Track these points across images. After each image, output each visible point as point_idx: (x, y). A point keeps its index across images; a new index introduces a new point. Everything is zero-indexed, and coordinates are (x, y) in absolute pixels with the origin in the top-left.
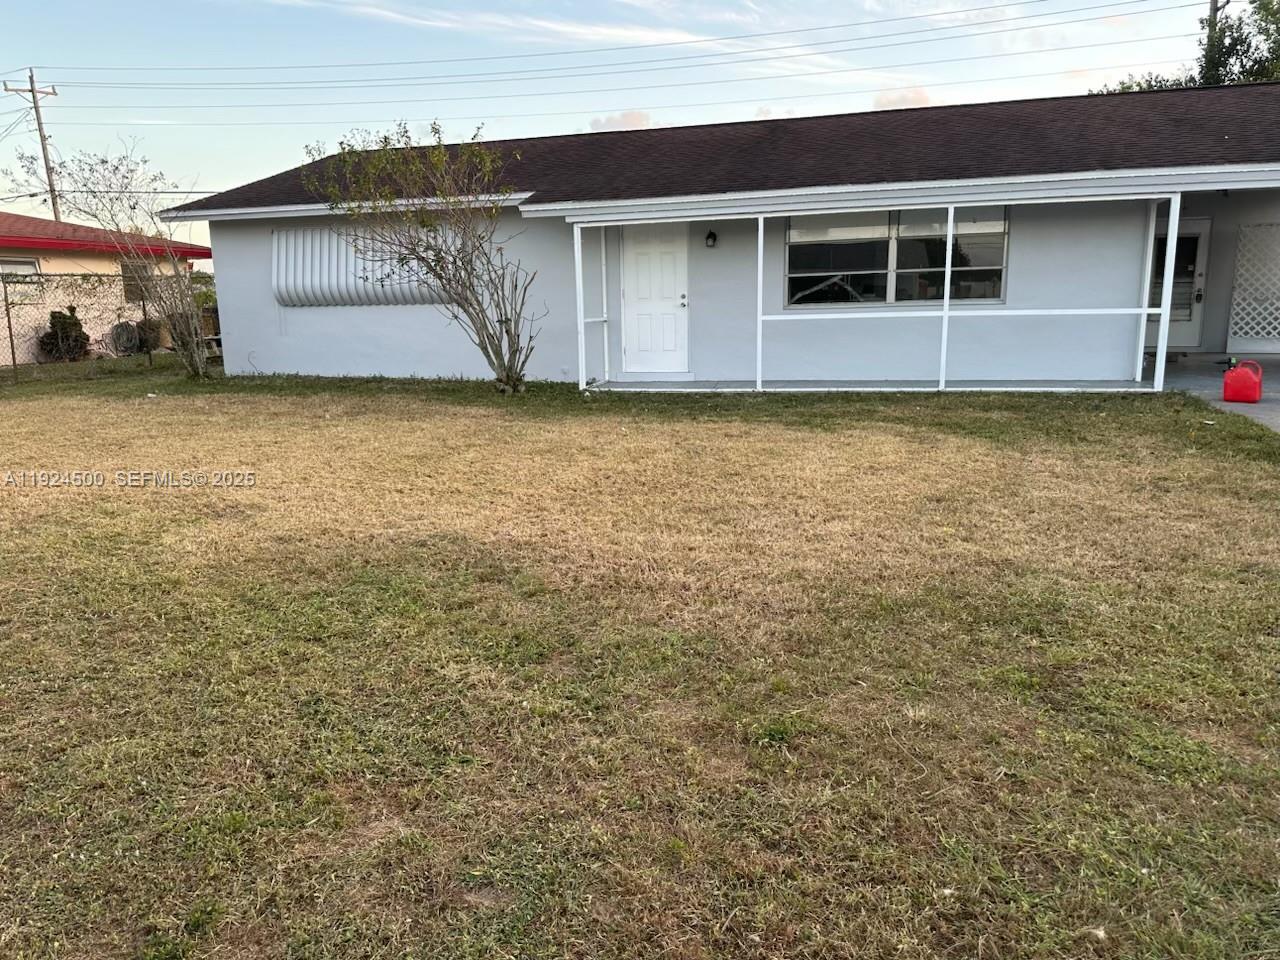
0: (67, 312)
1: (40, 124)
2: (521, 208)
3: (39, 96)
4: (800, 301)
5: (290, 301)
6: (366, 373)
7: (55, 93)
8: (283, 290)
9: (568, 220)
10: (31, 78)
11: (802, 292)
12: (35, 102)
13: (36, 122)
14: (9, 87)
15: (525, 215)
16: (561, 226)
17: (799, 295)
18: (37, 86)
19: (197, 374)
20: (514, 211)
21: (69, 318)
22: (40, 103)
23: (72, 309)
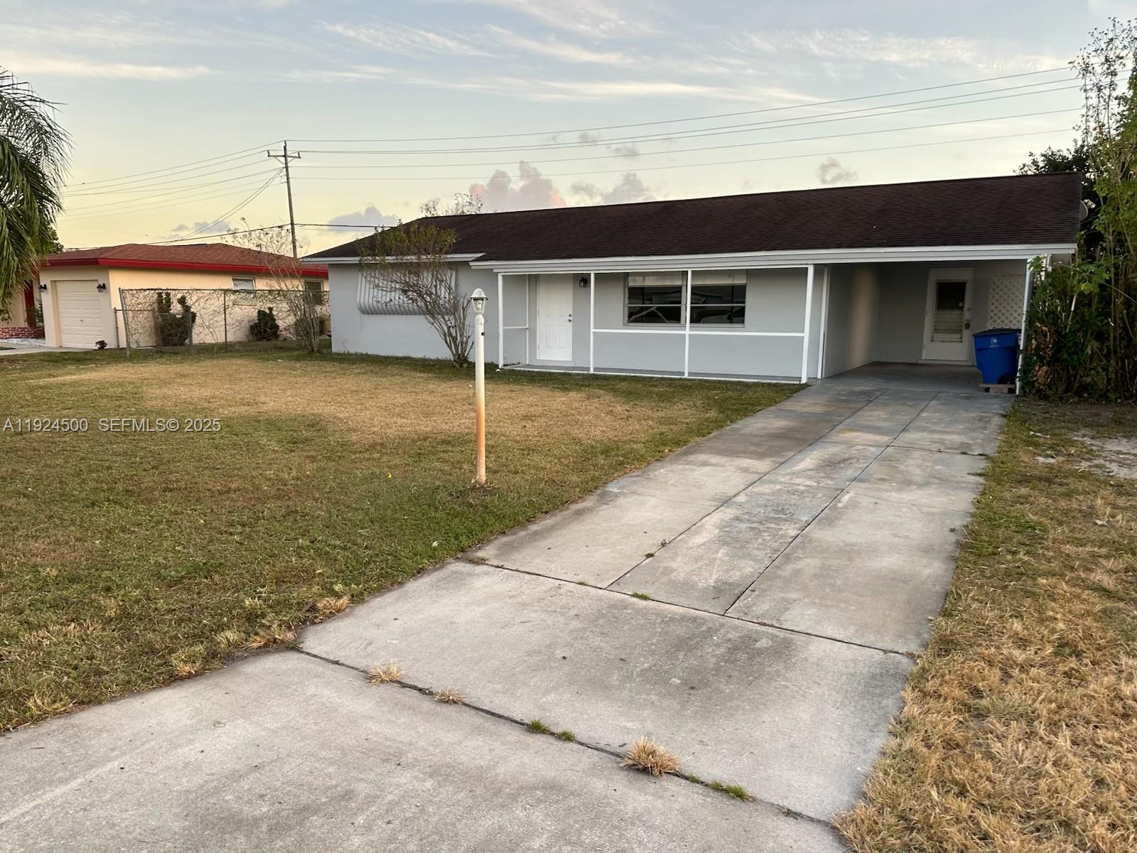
0: (267, 311)
1: (288, 179)
2: (471, 264)
3: (289, 159)
4: (631, 322)
5: (366, 311)
6: (400, 354)
7: (299, 157)
8: (363, 305)
9: (495, 271)
10: (285, 148)
11: (636, 316)
12: (286, 164)
13: (286, 178)
14: (271, 154)
15: (473, 268)
16: (492, 274)
17: (633, 317)
18: (288, 153)
19: (313, 350)
20: (466, 263)
21: (268, 314)
22: (289, 165)
23: (271, 309)
